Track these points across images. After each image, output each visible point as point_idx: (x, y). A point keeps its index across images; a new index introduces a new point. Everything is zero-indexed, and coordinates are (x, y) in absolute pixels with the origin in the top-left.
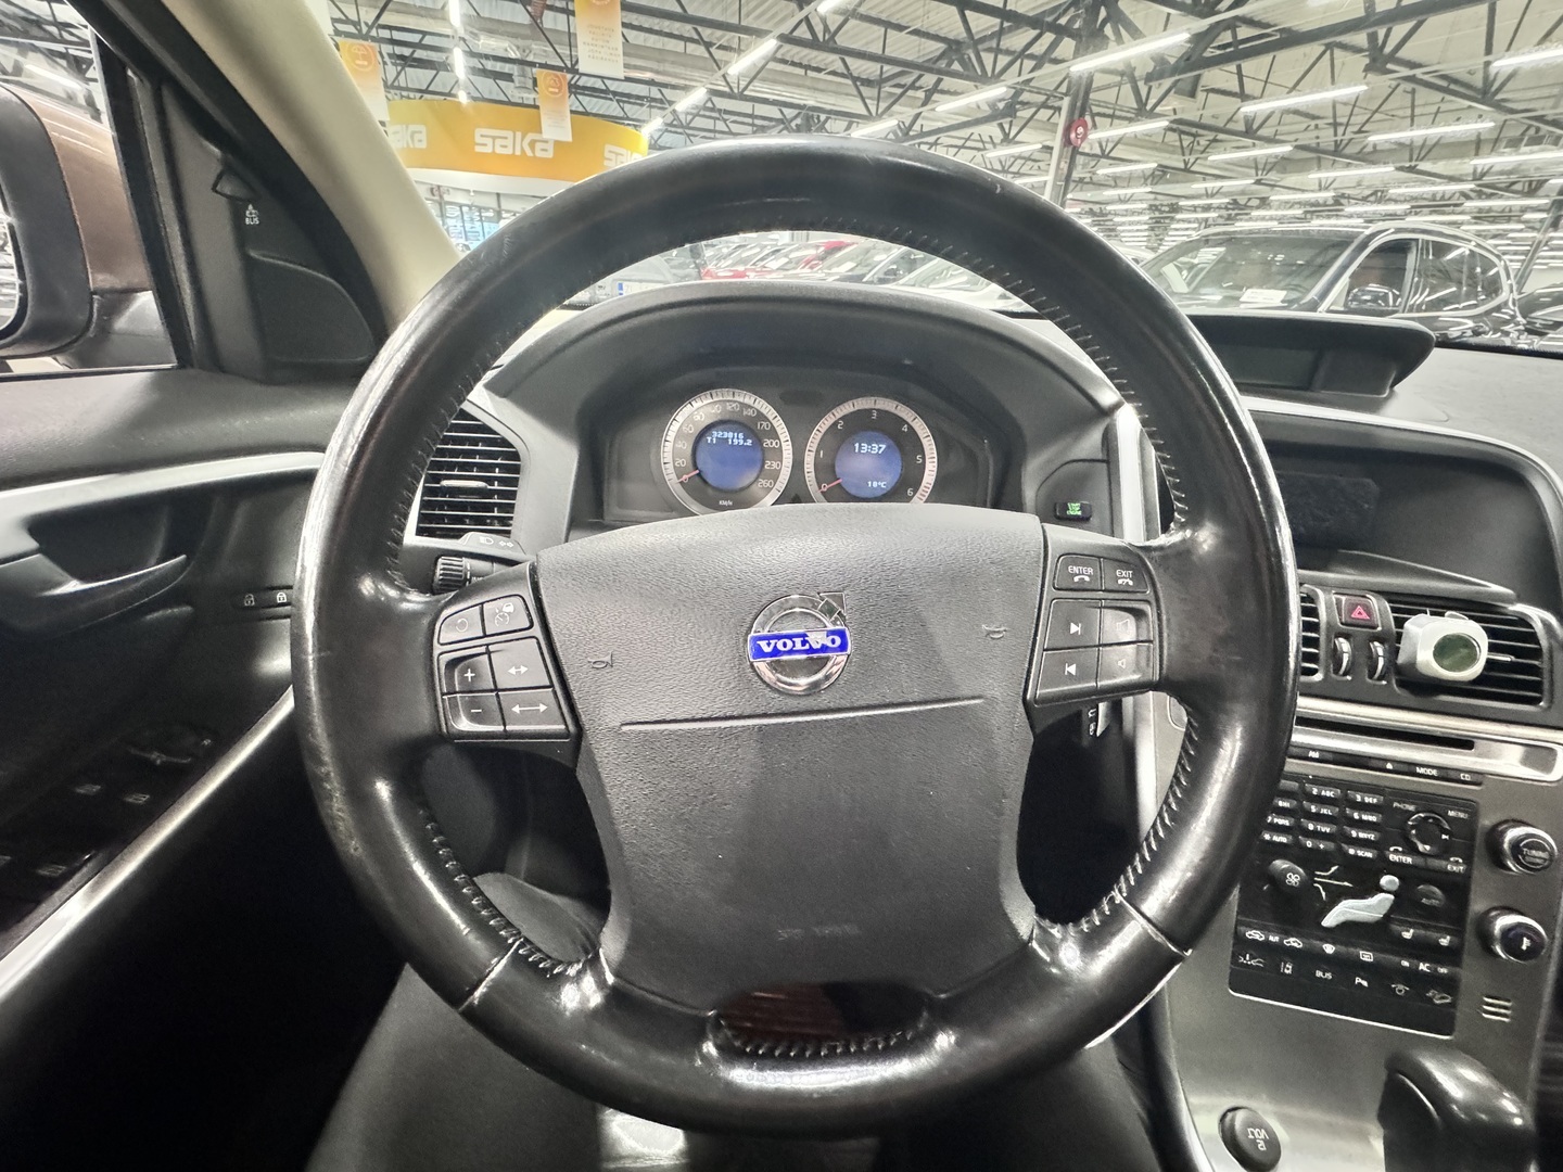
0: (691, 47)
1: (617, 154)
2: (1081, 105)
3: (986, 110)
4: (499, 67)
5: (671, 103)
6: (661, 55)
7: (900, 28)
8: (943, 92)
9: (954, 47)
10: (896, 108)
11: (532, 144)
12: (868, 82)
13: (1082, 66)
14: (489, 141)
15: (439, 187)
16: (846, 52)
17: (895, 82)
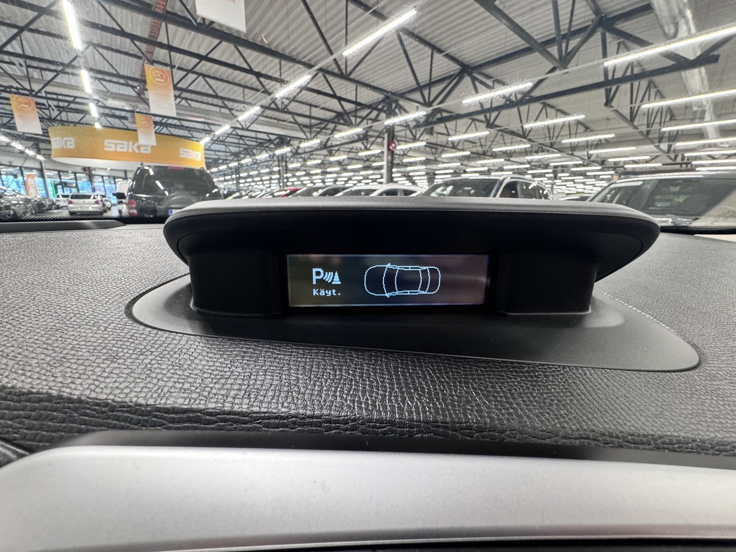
0: (223, 110)
1: (187, 152)
2: (391, 135)
3: (356, 137)
5: (214, 132)
7: (316, 107)
8: (337, 131)
9: (339, 115)
10: (318, 136)
11: (139, 147)
12: (305, 126)
13: (389, 122)
14: (113, 146)
15: (89, 168)
16: (292, 114)
17: (318, 126)
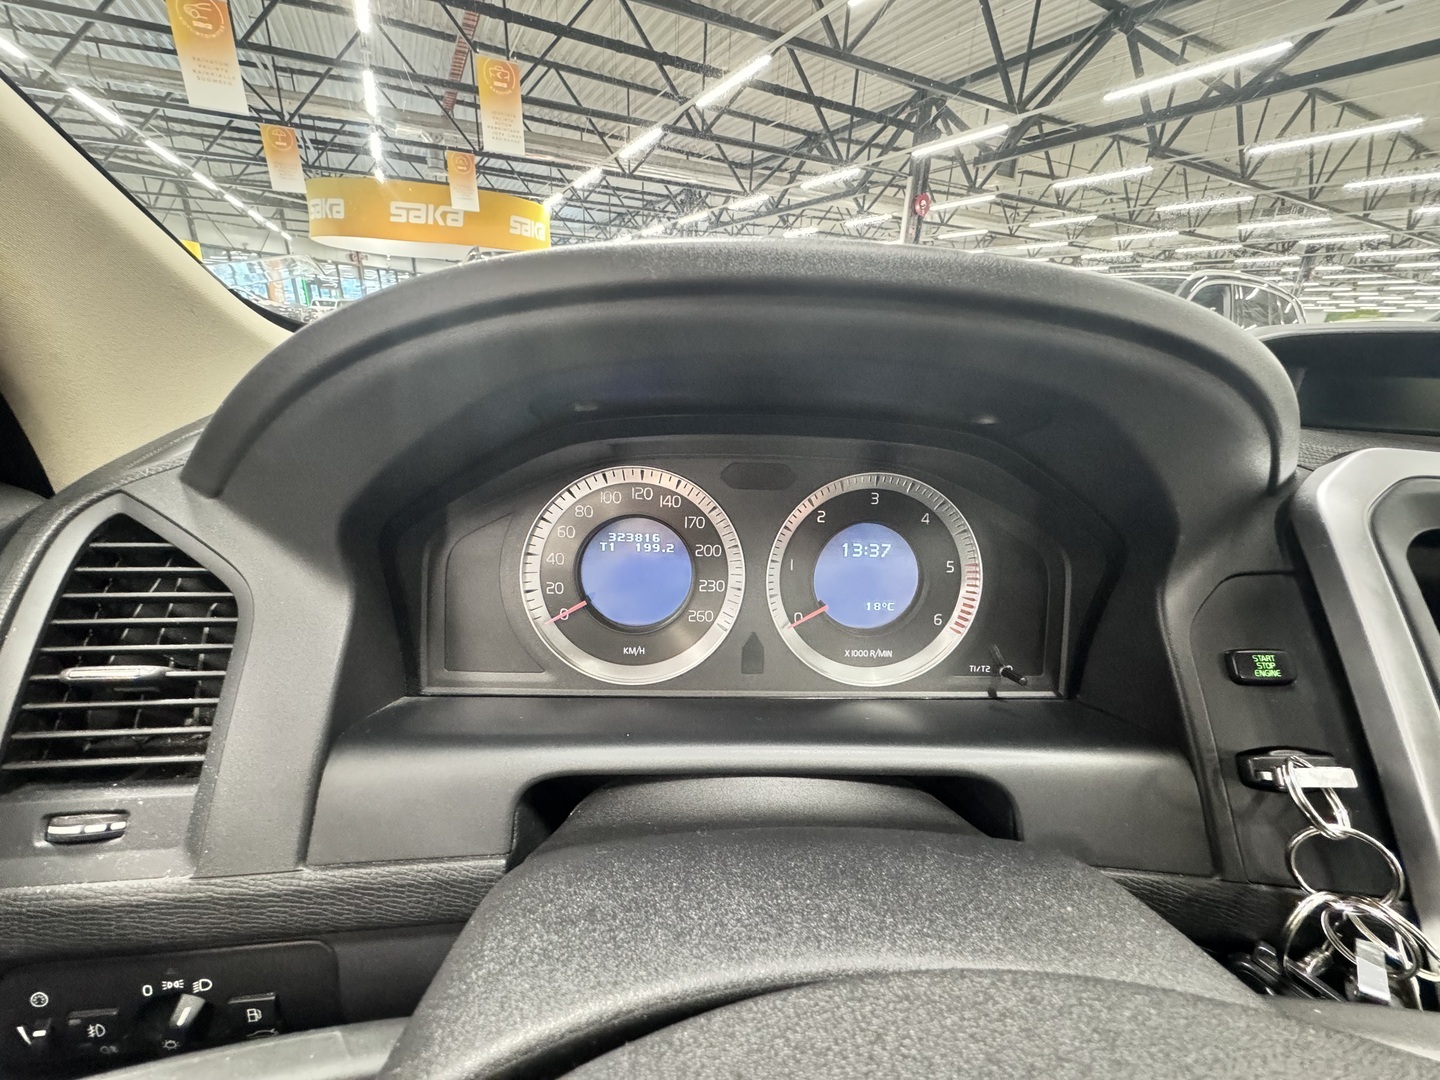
0: (587, 137)
1: (522, 224)
2: (922, 179)
3: (844, 188)
4: (414, 151)
5: (570, 181)
6: (559, 142)
7: (767, 122)
8: (804, 173)
9: (812, 138)
10: (766, 185)
11: (444, 215)
12: (742, 166)
13: (921, 152)
14: (404, 213)
15: (358, 253)
16: (719, 139)
17: (764, 165)
